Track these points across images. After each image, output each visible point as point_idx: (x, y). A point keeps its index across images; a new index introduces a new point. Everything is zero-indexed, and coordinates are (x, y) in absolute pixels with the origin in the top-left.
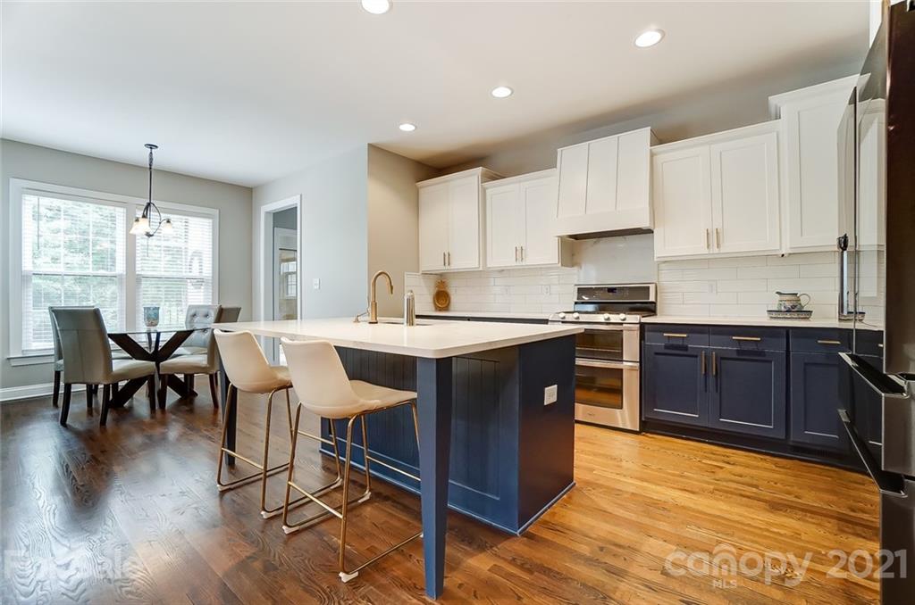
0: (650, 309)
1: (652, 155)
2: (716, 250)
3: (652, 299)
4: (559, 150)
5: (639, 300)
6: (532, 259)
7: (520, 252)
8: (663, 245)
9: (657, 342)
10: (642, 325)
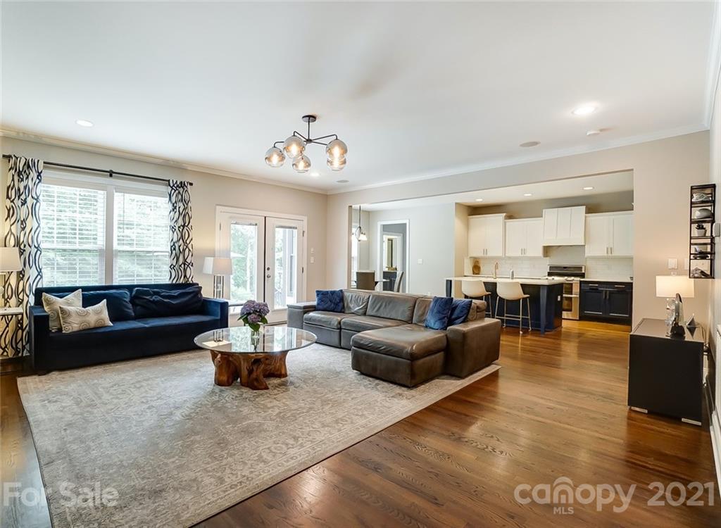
0: (583, 275)
1: (586, 217)
2: (610, 255)
3: (583, 271)
4: (544, 210)
5: (578, 272)
6: (529, 254)
7: (523, 251)
8: (589, 252)
9: (586, 288)
10: (581, 282)
